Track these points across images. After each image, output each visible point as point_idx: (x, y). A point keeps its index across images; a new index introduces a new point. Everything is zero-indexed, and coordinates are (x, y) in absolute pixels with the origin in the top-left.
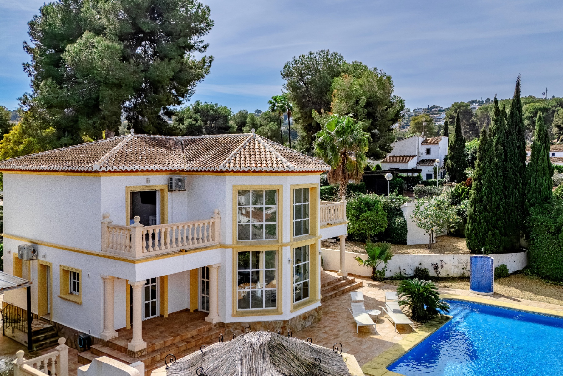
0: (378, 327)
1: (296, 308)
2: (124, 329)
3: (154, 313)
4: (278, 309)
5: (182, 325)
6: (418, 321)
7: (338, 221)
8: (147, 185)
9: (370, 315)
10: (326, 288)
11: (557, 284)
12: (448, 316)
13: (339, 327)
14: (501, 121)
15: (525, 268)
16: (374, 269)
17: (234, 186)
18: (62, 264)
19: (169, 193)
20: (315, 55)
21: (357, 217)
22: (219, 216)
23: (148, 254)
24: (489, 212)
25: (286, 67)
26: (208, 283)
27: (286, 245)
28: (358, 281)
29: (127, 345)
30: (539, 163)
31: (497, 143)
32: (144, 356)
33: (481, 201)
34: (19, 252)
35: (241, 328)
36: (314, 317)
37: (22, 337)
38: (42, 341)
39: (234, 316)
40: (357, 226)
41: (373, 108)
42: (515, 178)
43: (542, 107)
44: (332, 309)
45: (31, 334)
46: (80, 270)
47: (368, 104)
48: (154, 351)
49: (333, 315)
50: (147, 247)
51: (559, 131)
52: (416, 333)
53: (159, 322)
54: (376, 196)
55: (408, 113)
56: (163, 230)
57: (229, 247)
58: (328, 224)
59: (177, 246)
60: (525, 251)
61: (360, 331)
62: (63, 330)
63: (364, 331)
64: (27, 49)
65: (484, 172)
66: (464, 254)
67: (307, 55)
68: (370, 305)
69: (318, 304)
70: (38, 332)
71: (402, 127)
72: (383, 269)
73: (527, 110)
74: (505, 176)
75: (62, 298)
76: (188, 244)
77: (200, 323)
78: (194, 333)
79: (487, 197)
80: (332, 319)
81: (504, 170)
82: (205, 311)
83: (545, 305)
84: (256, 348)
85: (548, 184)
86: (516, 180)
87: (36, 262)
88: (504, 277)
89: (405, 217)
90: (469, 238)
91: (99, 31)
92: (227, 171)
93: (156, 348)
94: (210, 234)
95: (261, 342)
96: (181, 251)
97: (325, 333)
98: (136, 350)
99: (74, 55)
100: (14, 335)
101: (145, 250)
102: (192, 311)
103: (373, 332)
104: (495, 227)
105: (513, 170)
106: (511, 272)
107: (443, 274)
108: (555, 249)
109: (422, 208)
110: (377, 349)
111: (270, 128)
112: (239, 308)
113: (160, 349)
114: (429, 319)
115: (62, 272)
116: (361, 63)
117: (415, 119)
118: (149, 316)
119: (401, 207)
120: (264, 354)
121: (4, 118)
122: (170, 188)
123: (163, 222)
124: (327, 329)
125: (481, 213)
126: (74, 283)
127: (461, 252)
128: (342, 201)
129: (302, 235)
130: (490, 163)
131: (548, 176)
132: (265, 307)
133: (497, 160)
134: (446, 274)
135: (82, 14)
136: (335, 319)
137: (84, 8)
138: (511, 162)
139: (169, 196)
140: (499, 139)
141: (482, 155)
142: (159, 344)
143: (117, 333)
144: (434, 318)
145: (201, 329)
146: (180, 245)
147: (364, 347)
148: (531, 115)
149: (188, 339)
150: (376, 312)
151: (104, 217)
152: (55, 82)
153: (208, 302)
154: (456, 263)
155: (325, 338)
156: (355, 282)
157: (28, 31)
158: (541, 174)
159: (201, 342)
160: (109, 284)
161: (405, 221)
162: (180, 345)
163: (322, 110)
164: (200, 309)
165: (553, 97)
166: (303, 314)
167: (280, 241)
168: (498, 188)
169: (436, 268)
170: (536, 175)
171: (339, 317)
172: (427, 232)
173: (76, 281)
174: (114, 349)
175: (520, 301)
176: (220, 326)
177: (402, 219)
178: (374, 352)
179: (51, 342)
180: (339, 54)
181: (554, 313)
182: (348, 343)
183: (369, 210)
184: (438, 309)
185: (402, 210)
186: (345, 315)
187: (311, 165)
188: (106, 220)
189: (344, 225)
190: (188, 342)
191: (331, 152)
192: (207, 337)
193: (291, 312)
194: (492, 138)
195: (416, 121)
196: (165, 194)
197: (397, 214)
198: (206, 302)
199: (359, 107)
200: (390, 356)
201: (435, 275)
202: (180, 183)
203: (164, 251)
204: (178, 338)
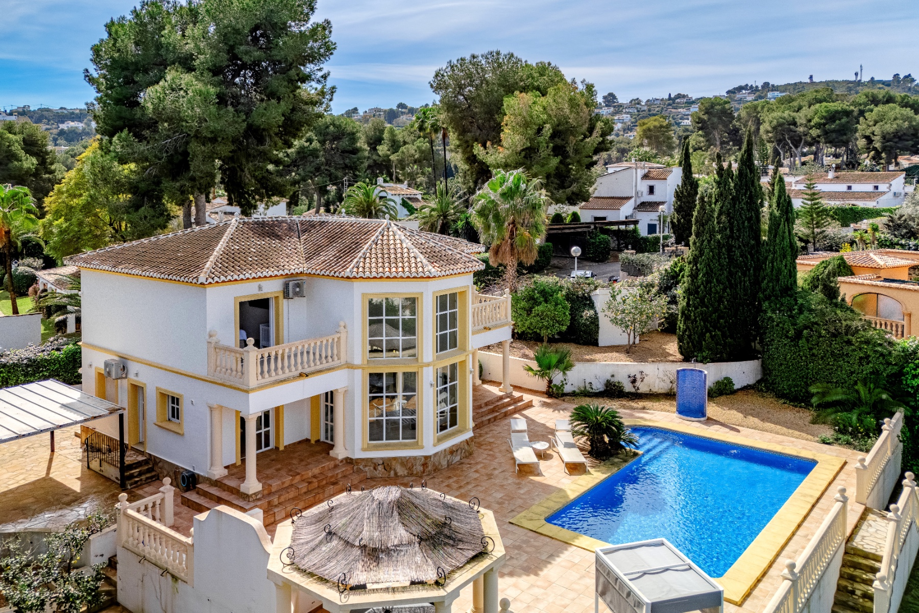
0: (543, 465)
1: (440, 440)
2: (234, 465)
3: (267, 445)
4: (417, 442)
5: (302, 460)
6: (596, 458)
7: (499, 322)
8: (259, 292)
9: (534, 449)
10: (483, 410)
11: (796, 406)
12: (637, 451)
13: (495, 464)
14: (726, 183)
15: (759, 382)
16: (550, 382)
17: (363, 294)
18: (159, 386)
19: (285, 301)
20: (480, 58)
21: (529, 311)
22: (345, 330)
23: (263, 381)
24: (707, 307)
25: (437, 76)
26: (332, 408)
27: (428, 365)
28: (527, 397)
29: (239, 486)
30: (778, 241)
31: (720, 214)
32: (259, 500)
33: (697, 293)
34: (105, 369)
35: (373, 465)
36: (463, 451)
37: (113, 472)
38: (136, 477)
39: (364, 450)
40: (527, 323)
41: (563, 140)
42: (744, 261)
43: (840, 109)
44: (489, 438)
45: (124, 468)
46: (181, 396)
47: (555, 134)
48: (270, 494)
49: (489, 447)
50: (262, 373)
51: (868, 144)
52: (590, 474)
53: (274, 457)
54: (558, 279)
55: (638, 106)
56: (280, 352)
57: (357, 367)
58: (485, 328)
59: (296, 370)
60: (760, 358)
61: (520, 471)
62: (160, 464)
63: (525, 470)
64: (89, 79)
65: (701, 253)
66: (673, 361)
67: (468, 57)
68: (539, 433)
69: (470, 434)
70: (131, 467)
71: (628, 129)
72: (562, 382)
73: (816, 114)
74: (731, 259)
75: (159, 426)
76: (309, 366)
77: (324, 458)
78: (316, 471)
79: (705, 287)
80: (486, 452)
81: (729, 250)
82: (329, 442)
83: (771, 437)
84: (385, 505)
85: (790, 270)
86: (746, 265)
87: (125, 382)
88: (727, 394)
89: (597, 309)
90: (681, 340)
91: (187, 63)
92: (355, 278)
93: (273, 490)
94: (335, 352)
95: (390, 500)
96: (301, 375)
97: (476, 471)
98: (251, 492)
99: (156, 101)
100: (102, 468)
101: (260, 377)
102: (313, 442)
103: (536, 473)
104: (715, 327)
105: (742, 250)
106: (740, 387)
107: (643, 388)
108: (794, 359)
109: (618, 298)
110: (538, 495)
111: (418, 147)
112: (371, 440)
113: (276, 492)
114: (612, 455)
115: (159, 396)
116: (549, 64)
117: (644, 124)
118: (261, 448)
119: (592, 294)
120: (392, 512)
121: (40, 142)
122: (286, 295)
123: (278, 343)
124: (479, 467)
125: (696, 308)
126: (173, 408)
127: (671, 358)
128: (505, 296)
129: (449, 350)
130: (709, 242)
131: (789, 258)
132: (403, 439)
133: (719, 237)
134: (648, 390)
135: (163, 39)
136: (491, 453)
137: (166, 31)
138: (738, 240)
139: (284, 303)
140: (722, 207)
141: (698, 229)
142: (275, 484)
143: (226, 470)
144: (618, 454)
145: (324, 466)
146: (300, 367)
147: (522, 491)
148: (823, 121)
149: (308, 478)
150: (541, 446)
151: (210, 336)
152: (131, 134)
153: (332, 430)
154: (661, 375)
155: (476, 479)
156: (522, 400)
157: (91, 57)
158: (780, 256)
159: (324, 482)
160: (216, 414)
161: (596, 313)
162: (300, 487)
163: (488, 144)
164: (323, 439)
165: (872, 78)
166: (450, 448)
167: (419, 361)
168: (720, 275)
169: (634, 381)
170: (773, 258)
171: (496, 450)
172: (624, 332)
173: (176, 406)
174: (224, 490)
175: (738, 431)
176: (347, 462)
177: (592, 312)
178: (533, 499)
179: (147, 478)
180: (515, 56)
181: (778, 448)
182: (503, 486)
183: (546, 301)
184: (623, 443)
185: (593, 298)
186: (504, 448)
187: (459, 266)
188: (214, 340)
189: (507, 327)
190: (310, 483)
191: (494, 222)
192: (332, 477)
193: (434, 446)
194: (713, 206)
195: (644, 127)
196: (280, 301)
197: (585, 305)
198: (330, 431)
199: (541, 139)
200: (551, 504)
201: (633, 390)
202: (298, 289)
203: (281, 376)
204: (298, 478)
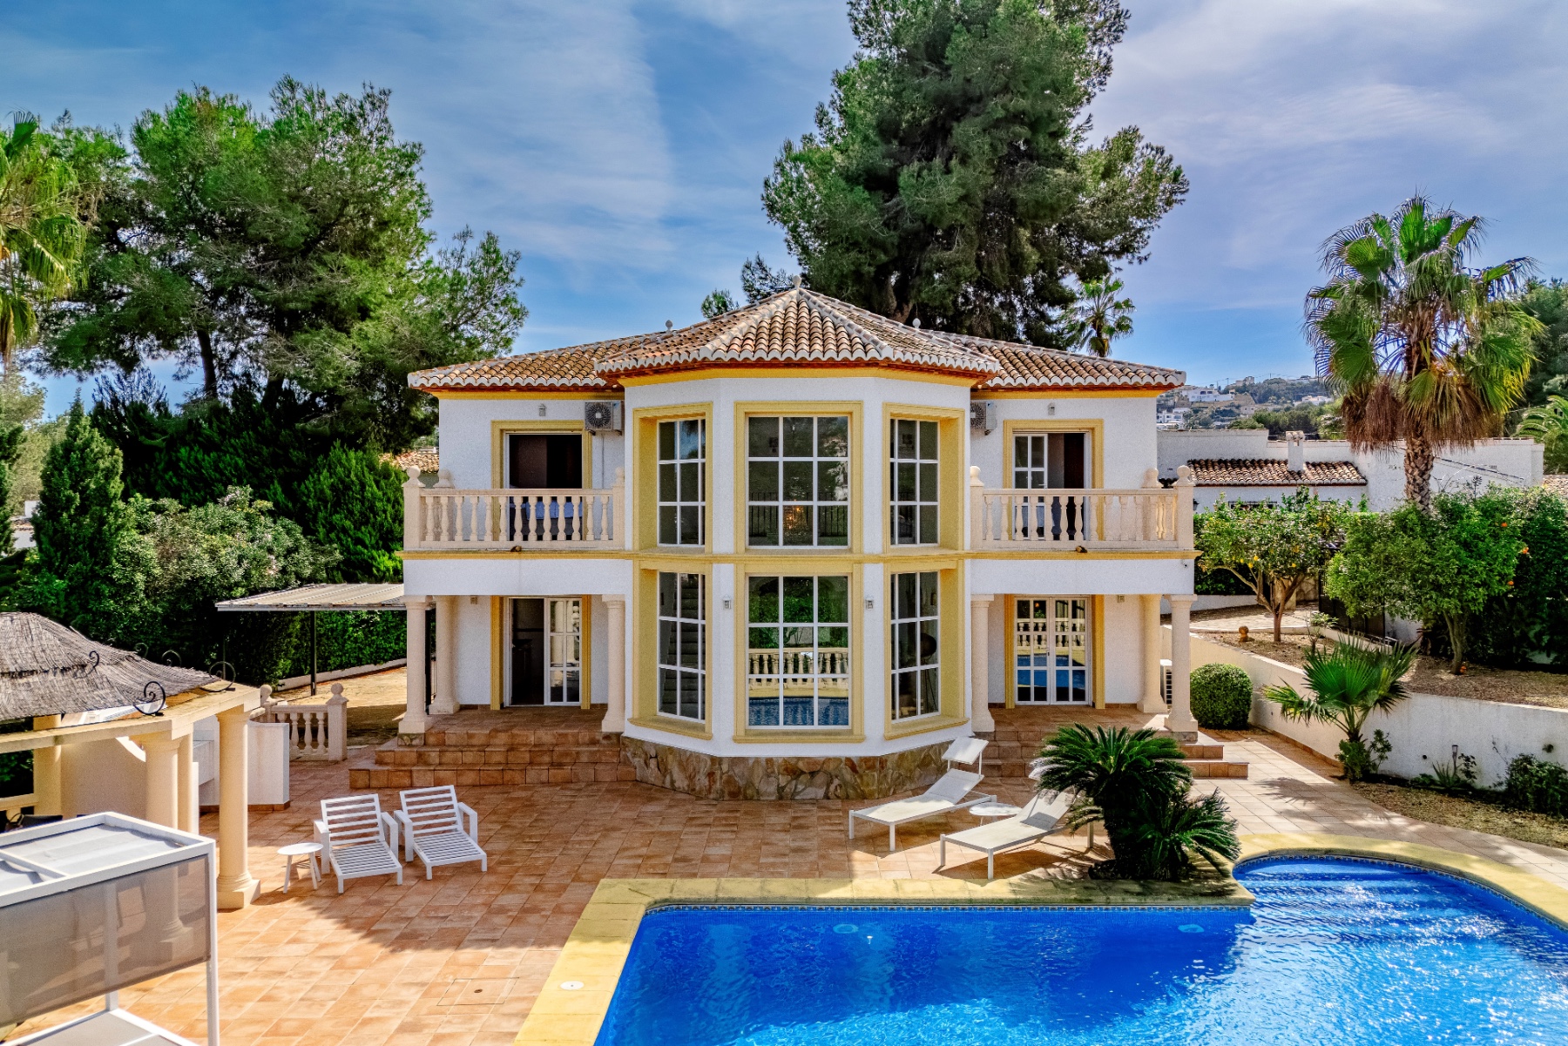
4: (706, 725)
8: (542, 418)
16: (1353, 737)
19: (596, 439)
35: (643, 755)
36: (836, 782)
56: (473, 500)
58: (1078, 550)
77: (592, 725)
94: (604, 523)
96: (513, 550)
139: (594, 444)
145: (566, 735)
193: (737, 740)
196: (590, 442)
202: (598, 415)
